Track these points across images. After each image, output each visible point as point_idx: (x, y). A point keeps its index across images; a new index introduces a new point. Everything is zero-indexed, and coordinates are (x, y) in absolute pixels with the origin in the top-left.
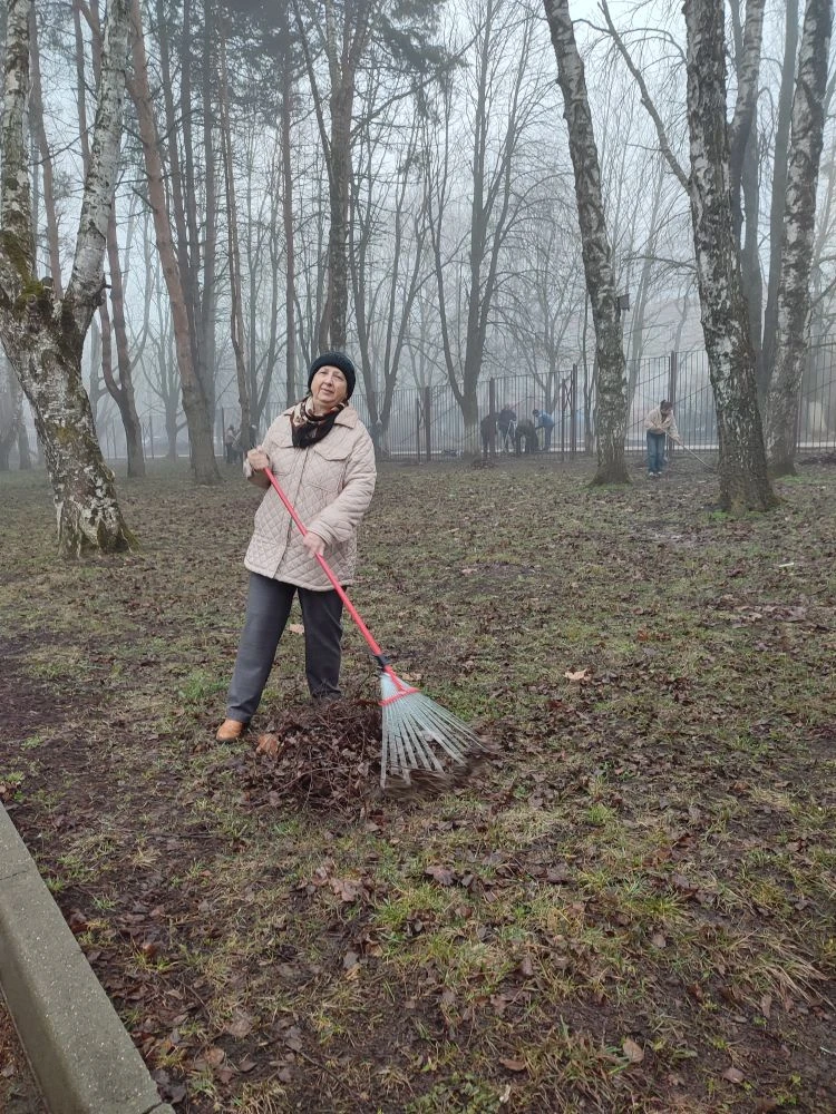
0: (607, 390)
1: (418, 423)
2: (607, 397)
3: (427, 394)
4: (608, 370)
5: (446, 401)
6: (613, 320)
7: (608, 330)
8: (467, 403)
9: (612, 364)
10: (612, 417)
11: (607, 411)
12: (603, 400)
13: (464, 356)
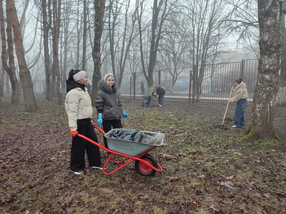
0: (267, 72)
1: (131, 86)
2: (267, 77)
3: (134, 75)
4: (269, 56)
5: (141, 78)
6: (278, 18)
7: (274, 25)
8: (149, 79)
9: (274, 52)
10: (270, 92)
11: (265, 87)
12: (263, 79)
13: (148, 62)
